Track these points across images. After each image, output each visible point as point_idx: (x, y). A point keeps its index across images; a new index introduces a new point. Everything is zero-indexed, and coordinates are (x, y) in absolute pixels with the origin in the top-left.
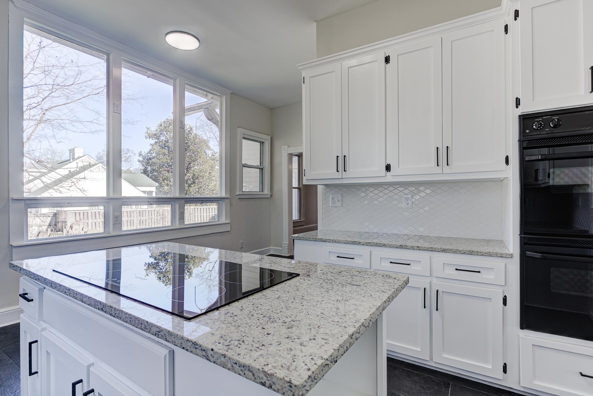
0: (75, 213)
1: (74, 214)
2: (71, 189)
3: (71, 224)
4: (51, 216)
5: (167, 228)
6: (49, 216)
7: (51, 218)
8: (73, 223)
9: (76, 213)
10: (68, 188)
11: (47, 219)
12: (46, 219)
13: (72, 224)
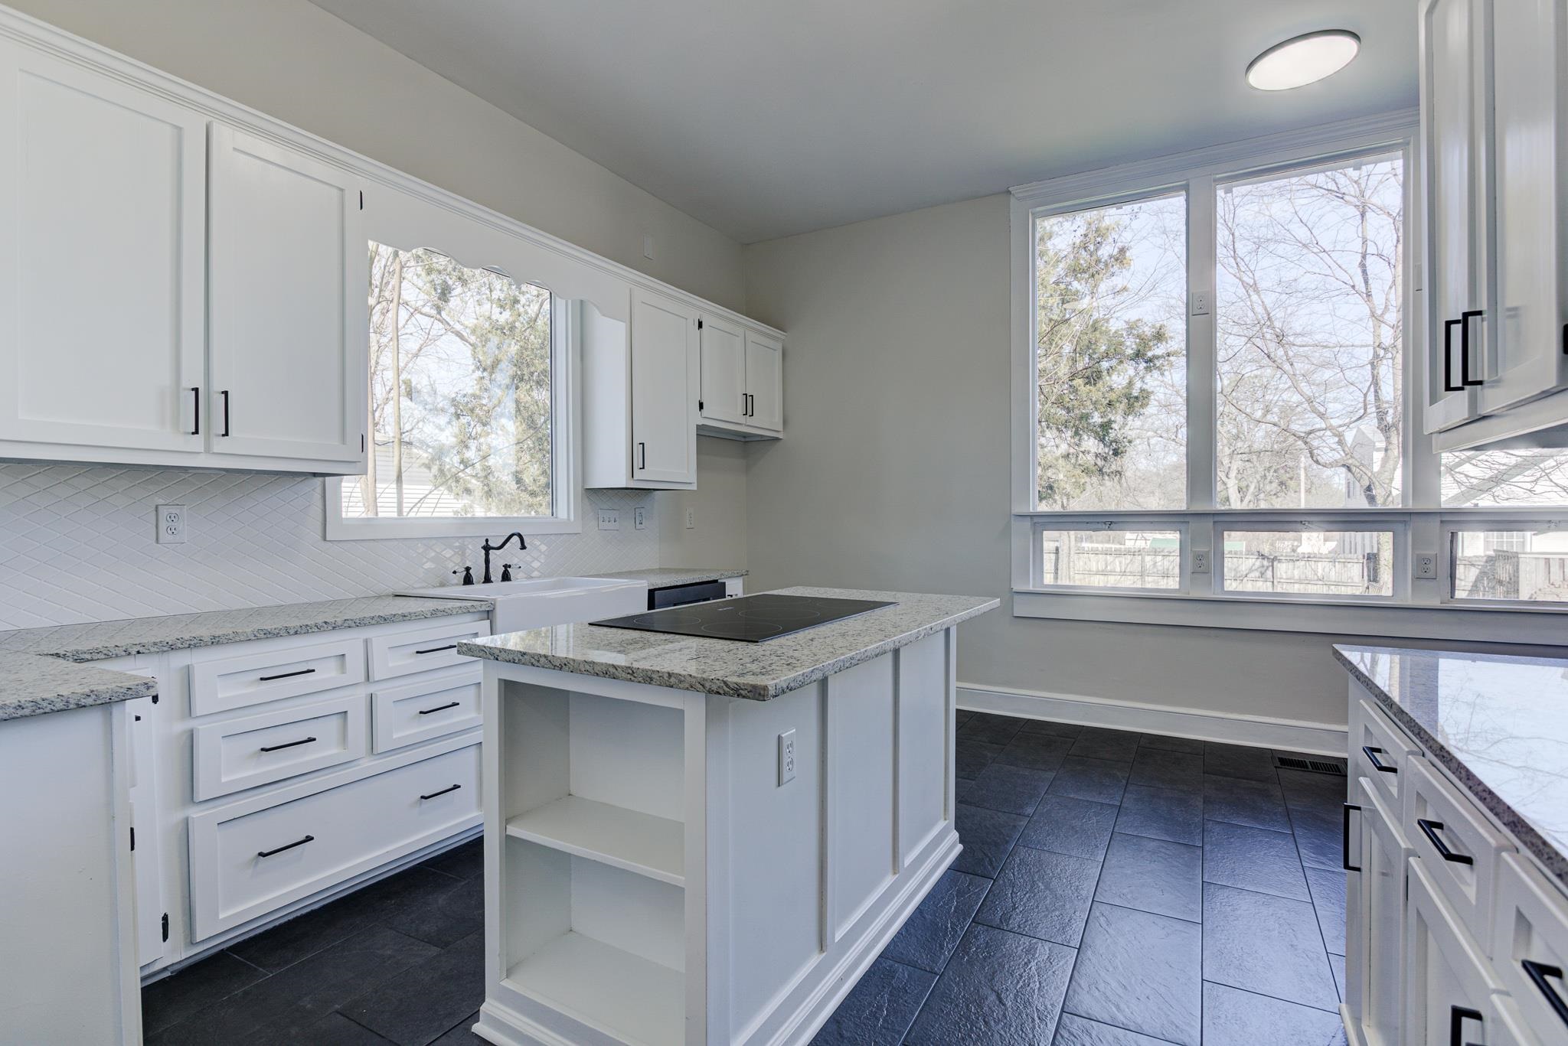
0: (1547, 561)
1: (1542, 563)
2: (1538, 489)
3: (1533, 592)
4: (1479, 563)
5: (1366, 599)
6: (1475, 563)
7: (1478, 571)
8: (1540, 590)
9: (1549, 559)
10: (1528, 486)
11: (1469, 571)
12: (1464, 572)
13: (1536, 593)
